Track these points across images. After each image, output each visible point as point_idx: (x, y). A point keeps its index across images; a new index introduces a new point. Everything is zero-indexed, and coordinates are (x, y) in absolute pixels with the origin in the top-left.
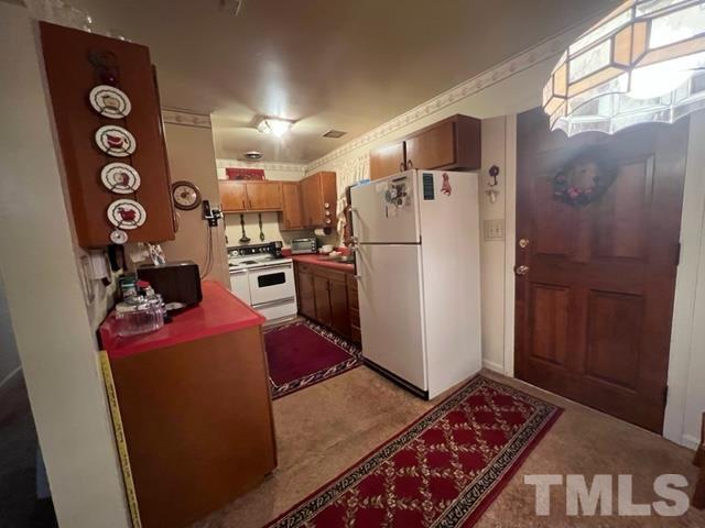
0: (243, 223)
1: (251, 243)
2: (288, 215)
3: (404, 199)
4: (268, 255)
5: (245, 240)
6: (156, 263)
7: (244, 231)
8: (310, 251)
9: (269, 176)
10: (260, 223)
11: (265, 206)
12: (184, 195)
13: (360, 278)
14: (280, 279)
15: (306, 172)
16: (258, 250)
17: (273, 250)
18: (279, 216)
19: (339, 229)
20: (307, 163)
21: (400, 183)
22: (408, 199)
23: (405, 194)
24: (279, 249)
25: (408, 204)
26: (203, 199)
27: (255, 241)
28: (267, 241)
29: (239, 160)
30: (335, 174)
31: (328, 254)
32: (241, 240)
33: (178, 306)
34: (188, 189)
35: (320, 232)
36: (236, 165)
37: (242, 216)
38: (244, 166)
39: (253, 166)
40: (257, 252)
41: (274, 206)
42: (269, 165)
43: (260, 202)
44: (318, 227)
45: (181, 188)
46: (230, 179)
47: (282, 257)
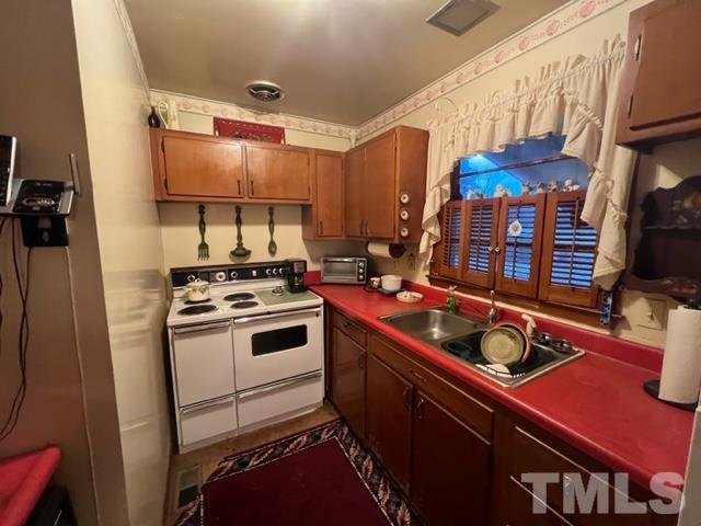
0: (239, 222)
1: (252, 259)
2: (320, 211)
4: (280, 283)
5: (241, 252)
7: (240, 237)
8: (353, 280)
9: (292, 138)
10: (271, 223)
11: (279, 192)
15: (357, 140)
16: (263, 271)
17: (294, 277)
18: (305, 213)
19: (423, 247)
20: (361, 124)
24: (300, 275)
27: (260, 255)
28: (280, 257)
29: (240, 105)
30: (426, 134)
31: (393, 295)
32: (233, 253)
35: (379, 250)
36: (233, 112)
37: (238, 210)
38: (248, 117)
39: (265, 120)
40: (262, 276)
41: (299, 193)
42: (295, 121)
43: (270, 186)
44: (379, 240)
46: (221, 136)
47: (303, 289)
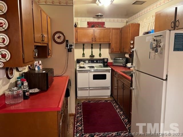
0: (92, 48)
1: (95, 58)
2: (113, 45)
3: (159, 49)
5: (92, 56)
6: (36, 69)
7: (92, 52)
8: (122, 65)
9: (107, 25)
10: (100, 48)
11: (102, 40)
12: (59, 37)
13: (133, 89)
14: (103, 77)
15: (127, 22)
16: (97, 61)
17: (105, 63)
18: (109, 46)
20: (128, 18)
21: (158, 38)
22: (162, 49)
23: (160, 46)
24: (107, 62)
25: (161, 53)
26: (67, 39)
27: (97, 57)
28: (102, 58)
29: (94, 18)
30: (139, 25)
32: (90, 56)
33: (36, 90)
34: (61, 35)
35: (127, 56)
36: (92, 20)
37: (92, 45)
38: (96, 20)
39: (100, 20)
40: (97, 62)
42: (108, 19)
43: (100, 39)
45: (58, 34)
46: (89, 27)
47: (107, 66)
